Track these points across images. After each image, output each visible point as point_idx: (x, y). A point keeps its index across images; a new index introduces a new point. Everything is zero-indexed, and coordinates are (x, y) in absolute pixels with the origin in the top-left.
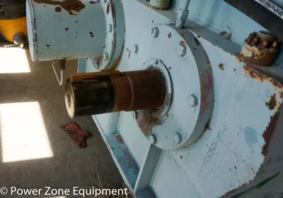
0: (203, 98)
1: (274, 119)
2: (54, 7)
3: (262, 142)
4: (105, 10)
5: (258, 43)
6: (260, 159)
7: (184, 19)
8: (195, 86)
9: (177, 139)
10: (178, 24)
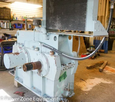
0: (47, 62)
1: (55, 61)
2: (13, 54)
3: (55, 65)
4: (25, 53)
5: (51, 52)
6: (56, 67)
7: (41, 51)
8: (45, 61)
9: (45, 71)
10: (41, 52)
